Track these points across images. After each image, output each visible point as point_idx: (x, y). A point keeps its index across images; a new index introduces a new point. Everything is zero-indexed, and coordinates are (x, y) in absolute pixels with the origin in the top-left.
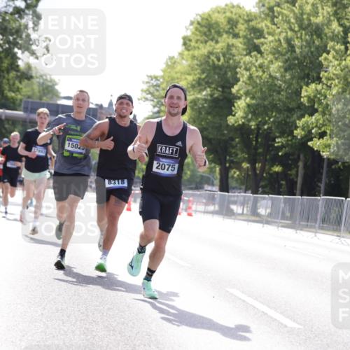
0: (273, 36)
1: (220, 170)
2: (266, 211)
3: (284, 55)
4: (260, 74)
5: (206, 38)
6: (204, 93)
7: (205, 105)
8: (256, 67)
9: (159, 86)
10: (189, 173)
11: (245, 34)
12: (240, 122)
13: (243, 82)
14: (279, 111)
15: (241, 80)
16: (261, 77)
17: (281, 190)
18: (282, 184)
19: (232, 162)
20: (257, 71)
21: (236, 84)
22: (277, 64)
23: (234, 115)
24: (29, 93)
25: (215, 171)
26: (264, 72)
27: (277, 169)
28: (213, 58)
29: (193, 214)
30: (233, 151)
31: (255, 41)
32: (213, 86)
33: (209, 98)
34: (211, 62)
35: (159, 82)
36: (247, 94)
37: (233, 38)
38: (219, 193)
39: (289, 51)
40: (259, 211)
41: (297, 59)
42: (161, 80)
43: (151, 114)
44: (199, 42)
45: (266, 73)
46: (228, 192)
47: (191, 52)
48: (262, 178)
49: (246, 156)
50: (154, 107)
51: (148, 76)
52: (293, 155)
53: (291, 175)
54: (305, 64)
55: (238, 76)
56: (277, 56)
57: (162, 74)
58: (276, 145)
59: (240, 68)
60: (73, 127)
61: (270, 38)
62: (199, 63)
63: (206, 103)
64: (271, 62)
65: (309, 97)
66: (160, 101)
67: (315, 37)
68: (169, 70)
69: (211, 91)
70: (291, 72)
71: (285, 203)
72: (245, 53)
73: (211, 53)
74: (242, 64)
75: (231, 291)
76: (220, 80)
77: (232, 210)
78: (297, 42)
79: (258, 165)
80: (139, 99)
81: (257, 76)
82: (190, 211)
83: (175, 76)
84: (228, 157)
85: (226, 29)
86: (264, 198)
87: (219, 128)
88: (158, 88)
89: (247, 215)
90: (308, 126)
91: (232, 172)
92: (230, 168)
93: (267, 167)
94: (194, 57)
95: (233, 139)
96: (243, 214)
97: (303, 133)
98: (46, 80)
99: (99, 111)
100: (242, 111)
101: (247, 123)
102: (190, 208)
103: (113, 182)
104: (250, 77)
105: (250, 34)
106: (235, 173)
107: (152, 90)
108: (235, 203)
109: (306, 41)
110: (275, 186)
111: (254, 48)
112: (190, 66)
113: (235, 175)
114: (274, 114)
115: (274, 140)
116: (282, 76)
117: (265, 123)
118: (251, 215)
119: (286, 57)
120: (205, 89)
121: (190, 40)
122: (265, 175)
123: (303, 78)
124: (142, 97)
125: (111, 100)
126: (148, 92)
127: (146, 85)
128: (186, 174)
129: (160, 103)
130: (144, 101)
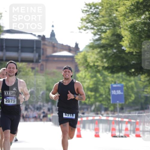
6: (143, 17)
7: (145, 29)
9: (98, 14)
10: (133, 95)
33: (148, 21)
42: (100, 8)
43: (92, 41)
50: (95, 34)
51: (86, 5)
63: (145, 27)
66: (100, 29)
80: (80, 29)
82: (138, 133)
99: (42, 42)
102: (138, 129)
107: (92, 18)
120: (144, 12)
124: (83, 26)
125: (53, 31)
126: (88, 21)
127: (86, 14)
128: (131, 96)
129: (100, 30)
130: (85, 30)
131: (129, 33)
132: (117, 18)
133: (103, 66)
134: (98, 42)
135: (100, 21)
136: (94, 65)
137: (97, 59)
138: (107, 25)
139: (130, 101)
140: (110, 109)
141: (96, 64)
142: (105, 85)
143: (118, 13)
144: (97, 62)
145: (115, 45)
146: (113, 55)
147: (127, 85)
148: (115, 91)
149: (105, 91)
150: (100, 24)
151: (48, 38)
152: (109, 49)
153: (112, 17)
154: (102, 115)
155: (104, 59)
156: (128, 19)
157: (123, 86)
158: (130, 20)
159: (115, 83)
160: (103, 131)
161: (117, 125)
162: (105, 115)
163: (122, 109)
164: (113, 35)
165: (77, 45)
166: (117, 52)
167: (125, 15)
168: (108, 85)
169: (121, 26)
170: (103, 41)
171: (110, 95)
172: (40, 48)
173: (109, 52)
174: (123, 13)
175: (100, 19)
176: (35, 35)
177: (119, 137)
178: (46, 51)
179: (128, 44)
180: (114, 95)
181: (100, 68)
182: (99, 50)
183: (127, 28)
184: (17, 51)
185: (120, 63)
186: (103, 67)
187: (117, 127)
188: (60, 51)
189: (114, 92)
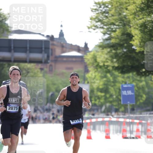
9: (108, 13)
42: (110, 6)
43: (102, 41)
50: (104, 34)
51: (96, 3)
66: (110, 28)
80: (89, 28)
83: (124, 1)
88: (107, 15)
99: (51, 42)
103: (74, 121)
107: (101, 17)
124: (92, 25)
125: (61, 31)
126: (97, 20)
127: (95, 13)
128: (142, 96)
129: (110, 30)
130: (94, 29)
131: (140, 32)
132: (127, 17)
133: (113, 65)
134: (108, 42)
135: (109, 20)
136: (104, 65)
137: (107, 59)
138: (117, 24)
139: (141, 101)
140: (121, 110)
141: (106, 64)
142: (115, 85)
143: (128, 12)
144: (107, 62)
145: (125, 45)
146: (123, 54)
147: (138, 86)
148: (125, 91)
149: (116, 92)
150: (109, 23)
151: (56, 38)
152: (119, 48)
153: (122, 16)
154: (113, 116)
155: (114, 58)
156: (138, 18)
157: (133, 86)
158: (141, 19)
159: (126, 83)
160: (113, 133)
161: (128, 126)
162: (115, 116)
163: (133, 110)
164: (123, 34)
165: (86, 45)
166: (127, 51)
167: (135, 14)
168: (118, 85)
169: (131, 25)
170: (113, 41)
171: (120, 95)
172: (49, 48)
173: (119, 51)
174: (133, 12)
175: (110, 18)
176: (43, 35)
177: (130, 138)
178: (55, 51)
179: (138, 43)
180: (124, 96)
181: (110, 68)
182: (109, 50)
183: (137, 27)
184: (25, 52)
185: (131, 63)
186: (113, 67)
187: (128, 129)
188: (69, 51)
189: (124, 93)
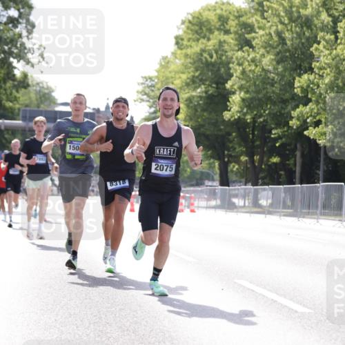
0: (264, 30)
1: (220, 165)
2: (267, 201)
3: (276, 48)
4: (253, 68)
5: (198, 36)
6: (199, 90)
7: (201, 102)
8: (248, 61)
9: (154, 86)
10: (189, 170)
11: (235, 29)
12: (236, 117)
13: (237, 77)
14: (274, 103)
15: (235, 75)
16: (254, 71)
17: (281, 180)
18: (281, 175)
19: (230, 156)
20: (250, 65)
21: (230, 79)
22: (268, 58)
23: (230, 111)
24: (27, 102)
25: (214, 167)
26: (256, 66)
27: (275, 160)
28: (205, 55)
29: (196, 210)
30: (231, 145)
31: (246, 36)
32: (207, 83)
33: (204, 95)
34: (204, 60)
35: (153, 83)
36: (241, 88)
37: (224, 34)
38: (220, 187)
39: (280, 43)
40: (260, 202)
41: (289, 51)
42: (156, 80)
43: (147, 114)
44: (191, 41)
45: (258, 67)
46: (229, 186)
47: (184, 51)
48: (261, 170)
49: (244, 149)
50: (150, 107)
51: (142, 77)
52: (290, 145)
53: (289, 165)
54: (296, 55)
55: (231, 71)
56: (268, 49)
57: (156, 74)
58: (272, 136)
59: (233, 63)
60: (73, 129)
61: (261, 32)
62: (192, 61)
63: (201, 100)
64: (263, 55)
65: (302, 87)
67: (305, 28)
68: (163, 70)
69: (206, 88)
70: (283, 64)
71: (285, 193)
72: (237, 48)
73: (203, 51)
74: (234, 60)
75: (239, 282)
76: (213, 76)
77: (234, 204)
78: (287, 35)
79: (256, 158)
80: (135, 101)
81: (250, 71)
82: (192, 208)
83: (170, 75)
84: (226, 152)
85: (217, 26)
86: (264, 190)
87: (215, 124)
89: (248, 207)
90: (303, 116)
91: (231, 166)
92: (229, 162)
93: (265, 159)
94: (186, 56)
95: (230, 134)
96: (244, 206)
97: (298, 123)
98: (43, 87)
99: (97, 115)
100: (238, 105)
101: (242, 117)
102: (192, 204)
103: (114, 184)
104: (243, 72)
105: (241, 30)
106: (234, 166)
107: (147, 90)
108: (236, 196)
109: (297, 33)
110: (273, 176)
111: (245, 43)
112: (183, 64)
113: (235, 169)
114: (269, 106)
115: (270, 132)
116: (274, 69)
117: (261, 116)
118: (253, 207)
119: (278, 50)
120: (200, 86)
121: (182, 39)
122: (263, 166)
123: (296, 70)
124: (138, 98)
126: (143, 93)
127: (141, 87)
128: (186, 171)
130: (140, 102)
139: (186, 175)
151: (103, 112)
165: (132, 118)
167: (181, 88)
176: (89, 108)
